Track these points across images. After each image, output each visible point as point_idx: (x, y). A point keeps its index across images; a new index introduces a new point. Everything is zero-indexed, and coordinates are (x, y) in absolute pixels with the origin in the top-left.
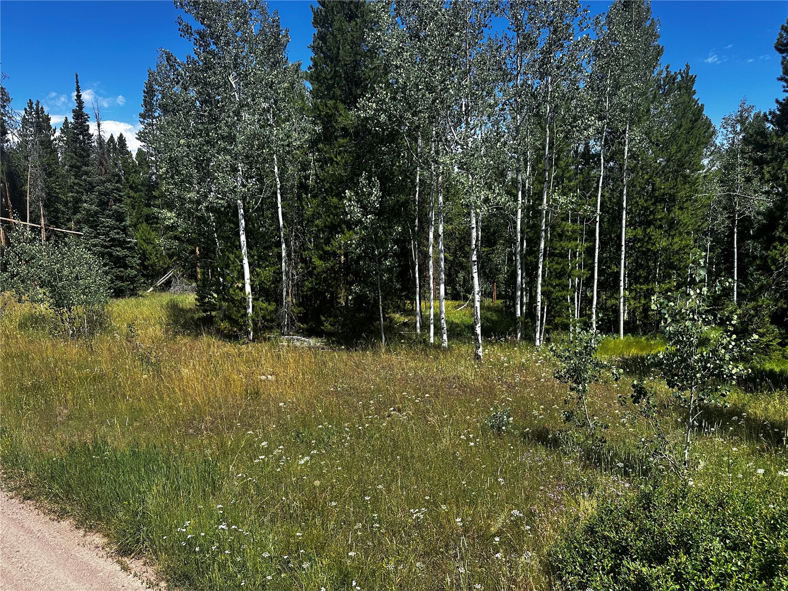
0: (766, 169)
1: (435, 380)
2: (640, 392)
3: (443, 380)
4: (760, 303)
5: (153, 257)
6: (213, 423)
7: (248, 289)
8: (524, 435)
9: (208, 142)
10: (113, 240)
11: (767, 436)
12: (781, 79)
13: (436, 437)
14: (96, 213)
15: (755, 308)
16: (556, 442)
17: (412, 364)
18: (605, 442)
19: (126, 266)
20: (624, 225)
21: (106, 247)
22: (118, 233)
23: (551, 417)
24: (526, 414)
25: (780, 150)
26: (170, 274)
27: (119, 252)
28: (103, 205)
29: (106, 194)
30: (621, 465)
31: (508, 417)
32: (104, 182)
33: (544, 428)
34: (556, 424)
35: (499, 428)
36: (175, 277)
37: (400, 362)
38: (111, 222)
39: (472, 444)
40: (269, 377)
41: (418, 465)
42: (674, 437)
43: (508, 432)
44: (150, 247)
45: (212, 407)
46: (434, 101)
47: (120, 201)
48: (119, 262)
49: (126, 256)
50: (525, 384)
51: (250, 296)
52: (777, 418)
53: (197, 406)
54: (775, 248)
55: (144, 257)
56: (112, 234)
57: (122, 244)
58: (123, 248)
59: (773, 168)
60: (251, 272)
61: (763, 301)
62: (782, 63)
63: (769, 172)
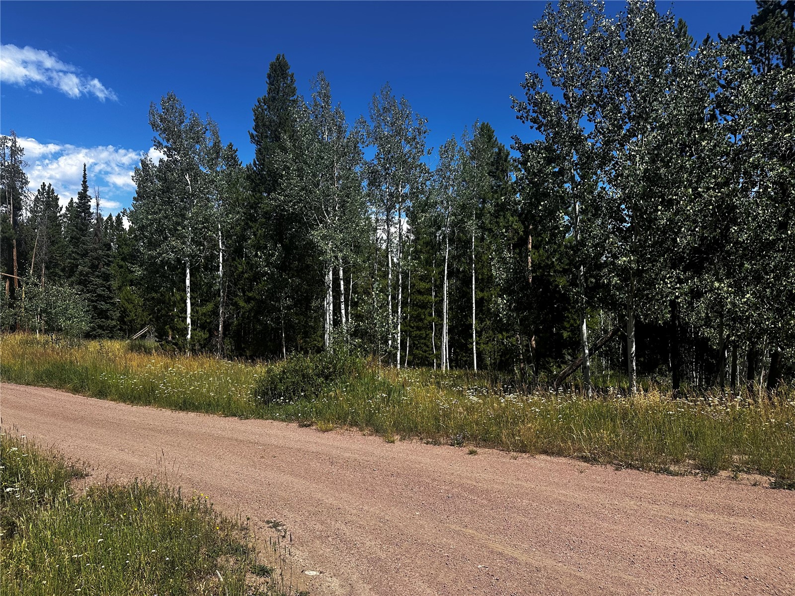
5: (132, 314)
10: (99, 295)
14: (87, 273)
19: (107, 318)
21: (93, 301)
22: (104, 291)
26: (146, 329)
27: (103, 306)
28: (94, 267)
29: (97, 258)
32: (96, 250)
36: (149, 333)
38: (99, 281)
44: (130, 306)
47: (108, 265)
48: (103, 314)
49: (108, 310)
51: (190, 326)
55: (124, 313)
56: (99, 291)
57: (105, 299)
58: (106, 303)
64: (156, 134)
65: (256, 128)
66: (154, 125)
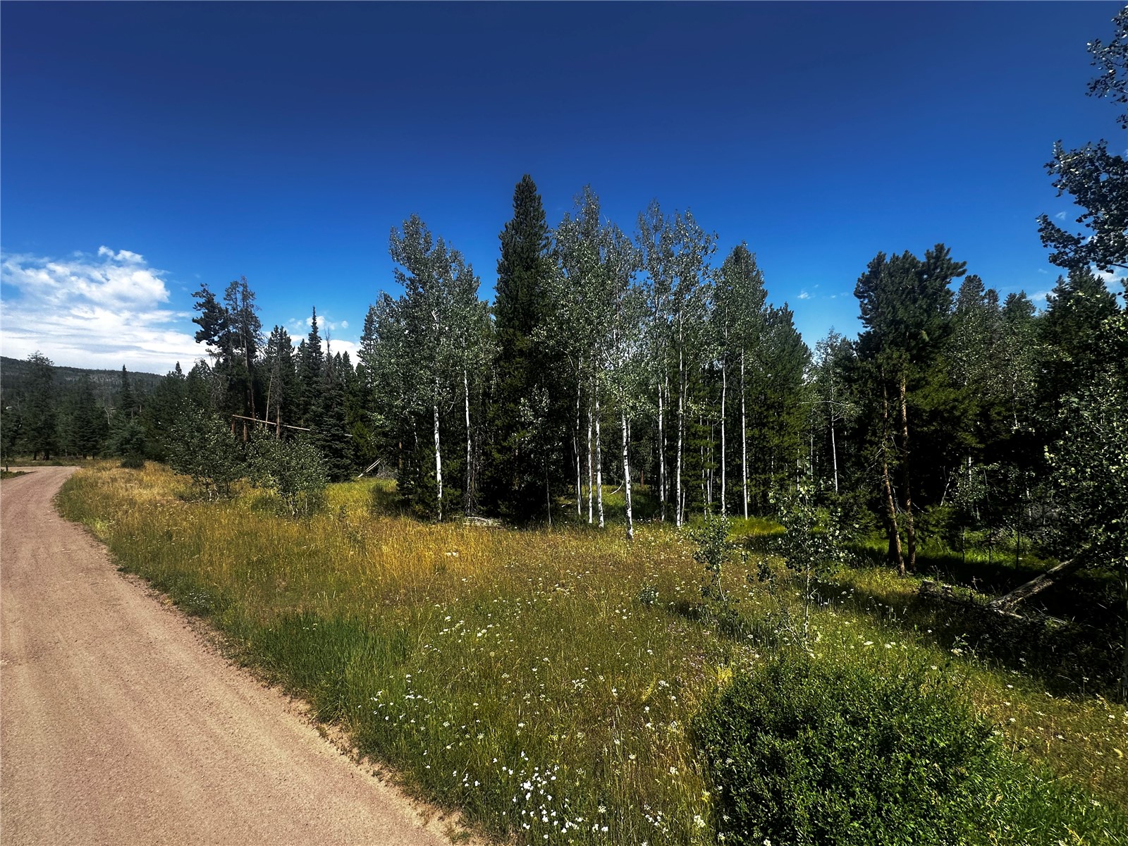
0: (854, 387)
1: (594, 557)
2: (764, 573)
3: (600, 557)
4: (858, 494)
5: (365, 449)
6: (406, 595)
7: (439, 477)
8: (670, 608)
9: (413, 362)
10: (333, 435)
11: (873, 610)
12: (861, 318)
13: (594, 611)
14: (322, 414)
15: (854, 498)
16: (695, 615)
17: (574, 543)
18: (737, 615)
19: (342, 457)
21: (327, 441)
22: (338, 430)
23: (691, 591)
24: (670, 588)
25: (863, 372)
26: (378, 462)
27: (338, 445)
28: (328, 407)
29: (330, 399)
30: (751, 636)
31: (655, 592)
32: (329, 390)
33: (685, 601)
34: (696, 598)
35: (648, 602)
36: (381, 465)
37: (564, 542)
38: (333, 421)
39: (625, 618)
40: (454, 554)
41: (579, 637)
42: (793, 611)
43: (655, 605)
44: (362, 441)
45: (406, 580)
46: (592, 331)
47: (341, 404)
48: (338, 453)
49: (343, 448)
50: (669, 561)
51: (441, 484)
52: (879, 591)
53: (393, 579)
54: (866, 449)
55: (357, 449)
56: (333, 431)
57: (340, 438)
58: (341, 442)
59: (860, 386)
60: (442, 464)
61: (860, 493)
62: (861, 306)
63: (857, 389)
64: (397, 264)
65: (506, 256)
66: (395, 253)
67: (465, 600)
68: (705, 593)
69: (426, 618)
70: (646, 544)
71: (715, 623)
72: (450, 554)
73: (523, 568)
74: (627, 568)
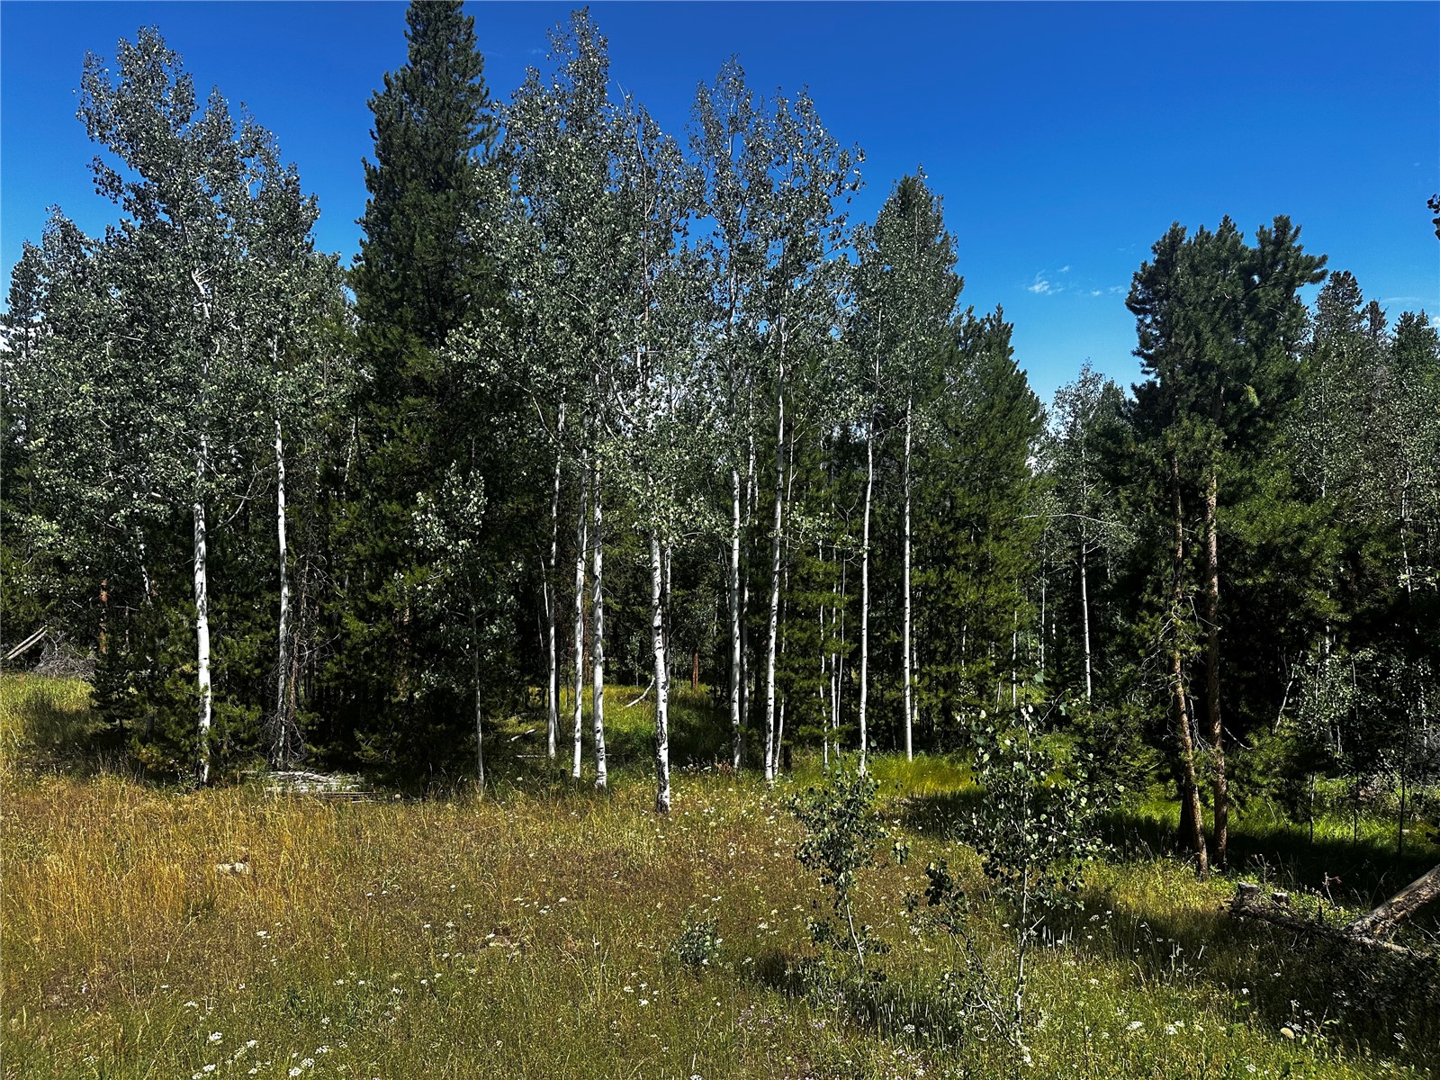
0: (1123, 493)
1: (581, 860)
2: (939, 884)
3: (594, 859)
4: (1124, 712)
6: (107, 978)
7: (204, 678)
8: (742, 971)
9: (138, 395)
11: (1145, 948)
12: (1139, 353)
13: (576, 989)
15: (1118, 720)
16: (796, 986)
17: (536, 829)
18: (884, 978)
20: (907, 565)
23: (791, 929)
24: (747, 925)
25: (1141, 463)
26: (40, 634)
30: (910, 1028)
31: (714, 936)
33: (778, 950)
34: (799, 946)
35: (697, 962)
36: (50, 642)
37: (513, 825)
39: (645, 1002)
40: (239, 866)
41: (541, 1055)
42: (998, 955)
43: (713, 966)
45: (108, 942)
50: (745, 861)
51: (209, 693)
52: (1161, 910)
53: (74, 938)
54: (1142, 620)
59: (1133, 493)
60: (213, 645)
61: (1129, 709)
62: (1138, 329)
63: (1127, 498)
64: (102, 151)
65: (385, 151)
66: (97, 123)
67: (263, 983)
68: (821, 934)
69: (160, 1035)
70: (697, 824)
71: (838, 1000)
72: (228, 867)
73: (412, 892)
74: (654, 881)
